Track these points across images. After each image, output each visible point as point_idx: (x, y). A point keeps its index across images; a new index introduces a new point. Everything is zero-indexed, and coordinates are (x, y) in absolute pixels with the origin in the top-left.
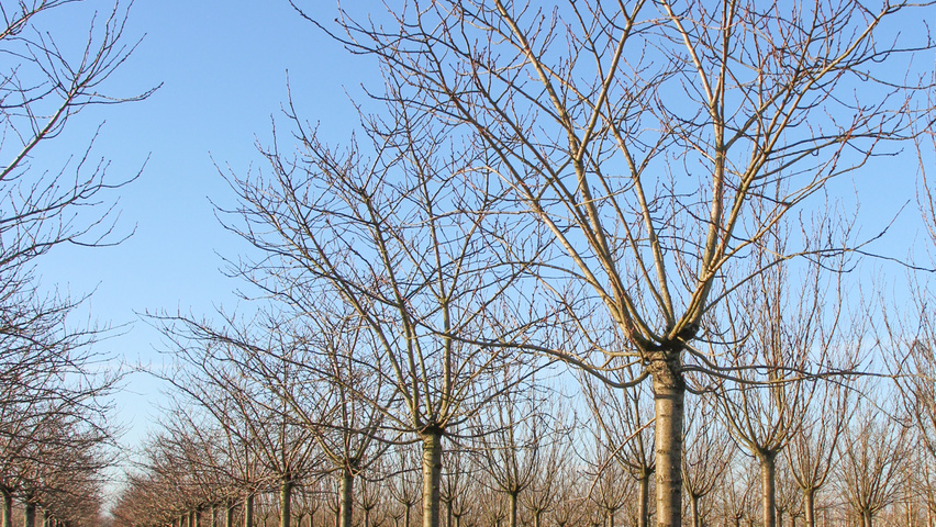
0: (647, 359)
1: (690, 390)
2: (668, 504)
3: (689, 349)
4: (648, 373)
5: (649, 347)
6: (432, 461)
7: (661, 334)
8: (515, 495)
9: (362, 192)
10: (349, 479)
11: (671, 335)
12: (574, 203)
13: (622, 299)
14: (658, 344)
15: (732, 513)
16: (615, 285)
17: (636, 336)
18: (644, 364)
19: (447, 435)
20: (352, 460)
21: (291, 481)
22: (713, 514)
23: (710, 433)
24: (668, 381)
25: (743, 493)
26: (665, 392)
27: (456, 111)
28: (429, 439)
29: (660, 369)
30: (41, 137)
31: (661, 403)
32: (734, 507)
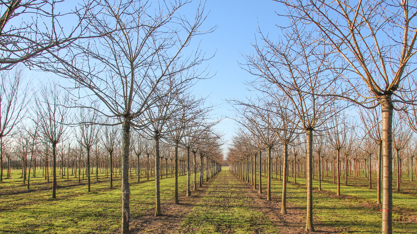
0: (379, 99)
1: (395, 109)
2: (387, 148)
3: (394, 94)
4: (379, 103)
5: (380, 94)
6: (310, 139)
7: (384, 89)
8: (339, 150)
9: (284, 55)
10: (286, 146)
11: (388, 90)
12: (350, 43)
13: (369, 77)
14: (383, 93)
15: (410, 156)
16: (366, 72)
17: (374, 91)
18: (378, 100)
19: (314, 130)
20: (287, 140)
21: (271, 147)
22: (404, 156)
23: (403, 129)
24: (387, 106)
25: (414, 149)
26: (386, 109)
27: (308, 19)
28: (309, 132)
29: (384, 101)
30: (183, 46)
31: (384, 113)
32: (411, 154)
